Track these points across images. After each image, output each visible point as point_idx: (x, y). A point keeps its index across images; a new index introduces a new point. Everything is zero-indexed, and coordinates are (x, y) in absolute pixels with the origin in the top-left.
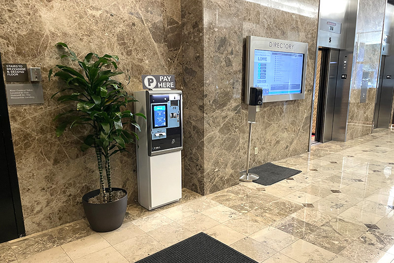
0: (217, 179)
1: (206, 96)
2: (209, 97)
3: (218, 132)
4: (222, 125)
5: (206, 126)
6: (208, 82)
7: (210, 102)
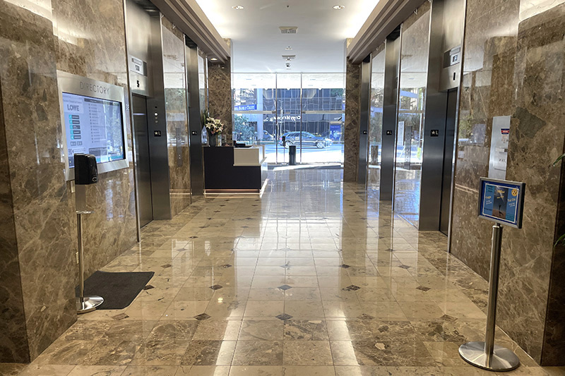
0: (46, 324)
1: (14, 175)
2: (20, 177)
3: (40, 238)
4: (44, 224)
5: (19, 231)
6: (14, 148)
7: (21, 186)
